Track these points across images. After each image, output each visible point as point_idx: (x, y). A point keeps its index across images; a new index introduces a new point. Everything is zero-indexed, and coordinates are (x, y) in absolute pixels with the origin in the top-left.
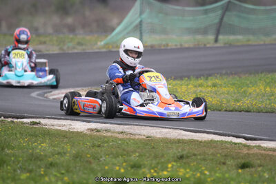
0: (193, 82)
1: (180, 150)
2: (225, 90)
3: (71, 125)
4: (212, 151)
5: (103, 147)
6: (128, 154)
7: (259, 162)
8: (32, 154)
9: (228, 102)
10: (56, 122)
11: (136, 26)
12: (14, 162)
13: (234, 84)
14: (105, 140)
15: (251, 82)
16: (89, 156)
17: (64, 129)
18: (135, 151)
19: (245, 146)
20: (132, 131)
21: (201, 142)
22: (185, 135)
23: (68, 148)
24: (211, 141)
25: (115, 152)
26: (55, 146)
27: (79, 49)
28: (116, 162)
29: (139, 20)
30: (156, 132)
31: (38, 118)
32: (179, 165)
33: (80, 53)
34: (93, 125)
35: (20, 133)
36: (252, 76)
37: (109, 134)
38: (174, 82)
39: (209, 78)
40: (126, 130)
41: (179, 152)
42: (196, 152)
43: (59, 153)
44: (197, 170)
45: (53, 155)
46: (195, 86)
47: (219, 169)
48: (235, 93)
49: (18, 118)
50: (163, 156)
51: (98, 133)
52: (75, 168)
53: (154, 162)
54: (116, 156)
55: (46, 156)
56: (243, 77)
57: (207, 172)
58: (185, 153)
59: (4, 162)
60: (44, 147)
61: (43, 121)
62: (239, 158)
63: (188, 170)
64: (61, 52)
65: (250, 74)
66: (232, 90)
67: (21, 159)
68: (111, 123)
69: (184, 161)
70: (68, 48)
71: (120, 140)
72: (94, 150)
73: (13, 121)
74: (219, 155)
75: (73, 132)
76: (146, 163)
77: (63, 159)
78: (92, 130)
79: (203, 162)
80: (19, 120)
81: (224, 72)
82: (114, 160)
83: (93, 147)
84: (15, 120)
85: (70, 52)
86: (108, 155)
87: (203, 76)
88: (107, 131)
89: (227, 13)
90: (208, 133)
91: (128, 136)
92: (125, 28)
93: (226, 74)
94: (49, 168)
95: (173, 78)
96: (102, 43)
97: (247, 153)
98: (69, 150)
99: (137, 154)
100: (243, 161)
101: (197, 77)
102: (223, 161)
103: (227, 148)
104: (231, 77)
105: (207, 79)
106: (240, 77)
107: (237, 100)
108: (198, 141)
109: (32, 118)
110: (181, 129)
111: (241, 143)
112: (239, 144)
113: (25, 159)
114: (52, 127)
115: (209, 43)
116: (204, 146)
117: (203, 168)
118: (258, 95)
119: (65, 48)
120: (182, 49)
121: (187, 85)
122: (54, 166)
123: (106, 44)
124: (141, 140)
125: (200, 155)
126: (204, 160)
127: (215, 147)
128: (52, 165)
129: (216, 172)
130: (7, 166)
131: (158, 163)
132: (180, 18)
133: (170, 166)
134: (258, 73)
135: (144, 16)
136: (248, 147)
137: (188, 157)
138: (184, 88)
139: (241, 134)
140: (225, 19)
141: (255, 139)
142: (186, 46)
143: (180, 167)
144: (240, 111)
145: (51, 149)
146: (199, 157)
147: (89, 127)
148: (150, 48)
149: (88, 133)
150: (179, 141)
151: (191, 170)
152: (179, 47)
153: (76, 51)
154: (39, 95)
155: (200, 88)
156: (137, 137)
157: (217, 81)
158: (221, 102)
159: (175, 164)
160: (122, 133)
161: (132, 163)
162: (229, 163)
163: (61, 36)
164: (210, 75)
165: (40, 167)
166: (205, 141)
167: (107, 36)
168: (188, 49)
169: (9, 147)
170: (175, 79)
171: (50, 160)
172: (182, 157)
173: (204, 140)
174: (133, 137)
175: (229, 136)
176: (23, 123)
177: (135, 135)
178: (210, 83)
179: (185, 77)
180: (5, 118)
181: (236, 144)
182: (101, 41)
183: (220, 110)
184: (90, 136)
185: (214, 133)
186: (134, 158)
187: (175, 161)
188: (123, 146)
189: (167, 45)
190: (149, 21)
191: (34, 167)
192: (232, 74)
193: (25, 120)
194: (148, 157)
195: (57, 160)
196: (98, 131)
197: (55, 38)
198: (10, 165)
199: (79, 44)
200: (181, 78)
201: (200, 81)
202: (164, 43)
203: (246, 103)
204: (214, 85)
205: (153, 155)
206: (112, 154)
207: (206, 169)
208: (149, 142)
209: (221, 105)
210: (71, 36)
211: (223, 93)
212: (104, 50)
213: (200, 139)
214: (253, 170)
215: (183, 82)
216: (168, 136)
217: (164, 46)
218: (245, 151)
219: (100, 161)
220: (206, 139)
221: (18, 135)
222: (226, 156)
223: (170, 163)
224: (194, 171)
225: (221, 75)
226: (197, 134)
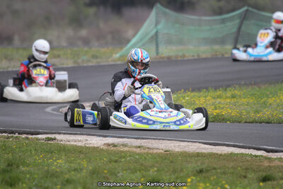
0: (212, 93)
1: (199, 164)
2: (244, 101)
3: (87, 140)
4: (232, 164)
5: (121, 162)
6: (146, 169)
7: (280, 174)
8: (48, 171)
9: (248, 113)
10: (72, 137)
11: (152, 37)
12: (29, 179)
13: (253, 95)
14: (122, 155)
15: (271, 93)
16: (106, 172)
17: (79, 144)
18: (152, 166)
19: (266, 158)
20: (150, 145)
21: (221, 155)
22: (204, 149)
23: (85, 163)
24: (231, 153)
25: (132, 167)
26: (71, 162)
27: (93, 63)
28: (134, 177)
29: (155, 31)
30: (174, 146)
31: (53, 133)
32: (198, 179)
33: (96, 66)
34: (110, 140)
35: (35, 150)
36: (273, 86)
37: (126, 149)
38: (192, 94)
39: (228, 89)
40: (143, 144)
41: (198, 166)
42: (215, 166)
43: (75, 170)
44: (217, 184)
45: (70, 172)
46: (214, 98)
47: (241, 183)
48: (255, 104)
49: (33, 134)
50: (182, 170)
51: (115, 148)
52: (92, 184)
53: (173, 176)
54: (134, 171)
55: (62, 172)
56: (263, 87)
57: (227, 186)
58: (204, 166)
59: (20, 180)
60: (60, 163)
61: (58, 137)
62: (260, 171)
63: (208, 185)
64: (76, 65)
65: (270, 84)
66: (252, 101)
67: (36, 176)
68: (128, 138)
69: (204, 175)
70: (83, 61)
71: (138, 154)
72: (111, 166)
73: (27, 138)
74: (239, 168)
75: (89, 148)
76: (165, 178)
77: (79, 175)
78: (109, 145)
79: (223, 176)
80: (34, 136)
81: (243, 83)
82: (132, 175)
83: (110, 162)
84: (30, 136)
85: (85, 65)
86: (126, 170)
87: (222, 87)
88: (124, 145)
89: (245, 22)
90: (228, 145)
91: (146, 151)
92: (141, 40)
93: (245, 84)
94: (65, 185)
95: (190, 89)
96: (118, 55)
97: (269, 166)
98: (85, 166)
99: (156, 169)
100: (264, 174)
101: (216, 88)
102: (243, 174)
103: (248, 161)
104: (250, 87)
105: (226, 90)
106: (260, 88)
107: (257, 112)
108: (217, 154)
109: (47, 133)
110: (200, 143)
111: (262, 156)
112: (260, 156)
113: (40, 176)
114: (68, 143)
115: (226, 53)
116: (224, 160)
117: (224, 182)
118: (278, 105)
119: (80, 61)
120: (199, 60)
121: (206, 97)
122: (71, 183)
123: (122, 56)
124: (159, 155)
125: (220, 168)
126: (224, 173)
127: (235, 160)
128: (68, 182)
129: (236, 186)
130: (22, 183)
131: (177, 178)
132: (197, 28)
133: (189, 180)
134: (278, 83)
135: (159, 27)
136: (270, 159)
137: (207, 171)
138: (202, 100)
139: (262, 147)
140: (243, 28)
141: (276, 151)
142: (204, 56)
143: (199, 182)
144: (261, 123)
145: (67, 165)
146: (219, 171)
147: (106, 142)
148: (166, 59)
149: (105, 148)
150: (198, 155)
151: (211, 184)
152: (196, 57)
153: (91, 64)
154: (53, 110)
155: (219, 100)
156: (155, 151)
157: (236, 92)
158: (241, 114)
159: (194, 178)
160: (139, 147)
161: (150, 178)
162: (250, 176)
163: (75, 49)
164: (229, 86)
165: (56, 185)
166: (225, 155)
167: (122, 48)
168: (206, 59)
169: (24, 164)
170: (193, 91)
171: (67, 176)
172: (201, 171)
173: (223, 153)
174: (151, 151)
175: (249, 148)
176: (37, 139)
177: (153, 149)
178: (229, 94)
179: (204, 88)
180: (19, 134)
181: (256, 156)
182: (116, 53)
183: (240, 122)
184: (107, 151)
185: (234, 146)
186: (152, 173)
187: (194, 175)
188: (140, 160)
189: (184, 56)
190: (166, 31)
191: (50, 185)
192: (251, 84)
193: (40, 136)
194: (167, 172)
195: (74, 177)
196: (114, 146)
197: (69, 52)
198: (25, 183)
199: (94, 57)
200: (199, 90)
201: (218, 93)
202: (181, 54)
203: (266, 114)
204: (233, 97)
205: (172, 170)
206: (129, 169)
207: (227, 183)
208: (168, 156)
209: (241, 116)
210: (86, 49)
211: (243, 104)
212: (119, 63)
213: (219, 152)
214: (275, 183)
215: (202, 93)
216: (187, 149)
217: (181, 57)
218: (266, 164)
219: (117, 177)
220: (226, 152)
221: (33, 152)
222: (247, 169)
223: (189, 177)
224: (214, 186)
225: (240, 85)
226: (217, 147)
